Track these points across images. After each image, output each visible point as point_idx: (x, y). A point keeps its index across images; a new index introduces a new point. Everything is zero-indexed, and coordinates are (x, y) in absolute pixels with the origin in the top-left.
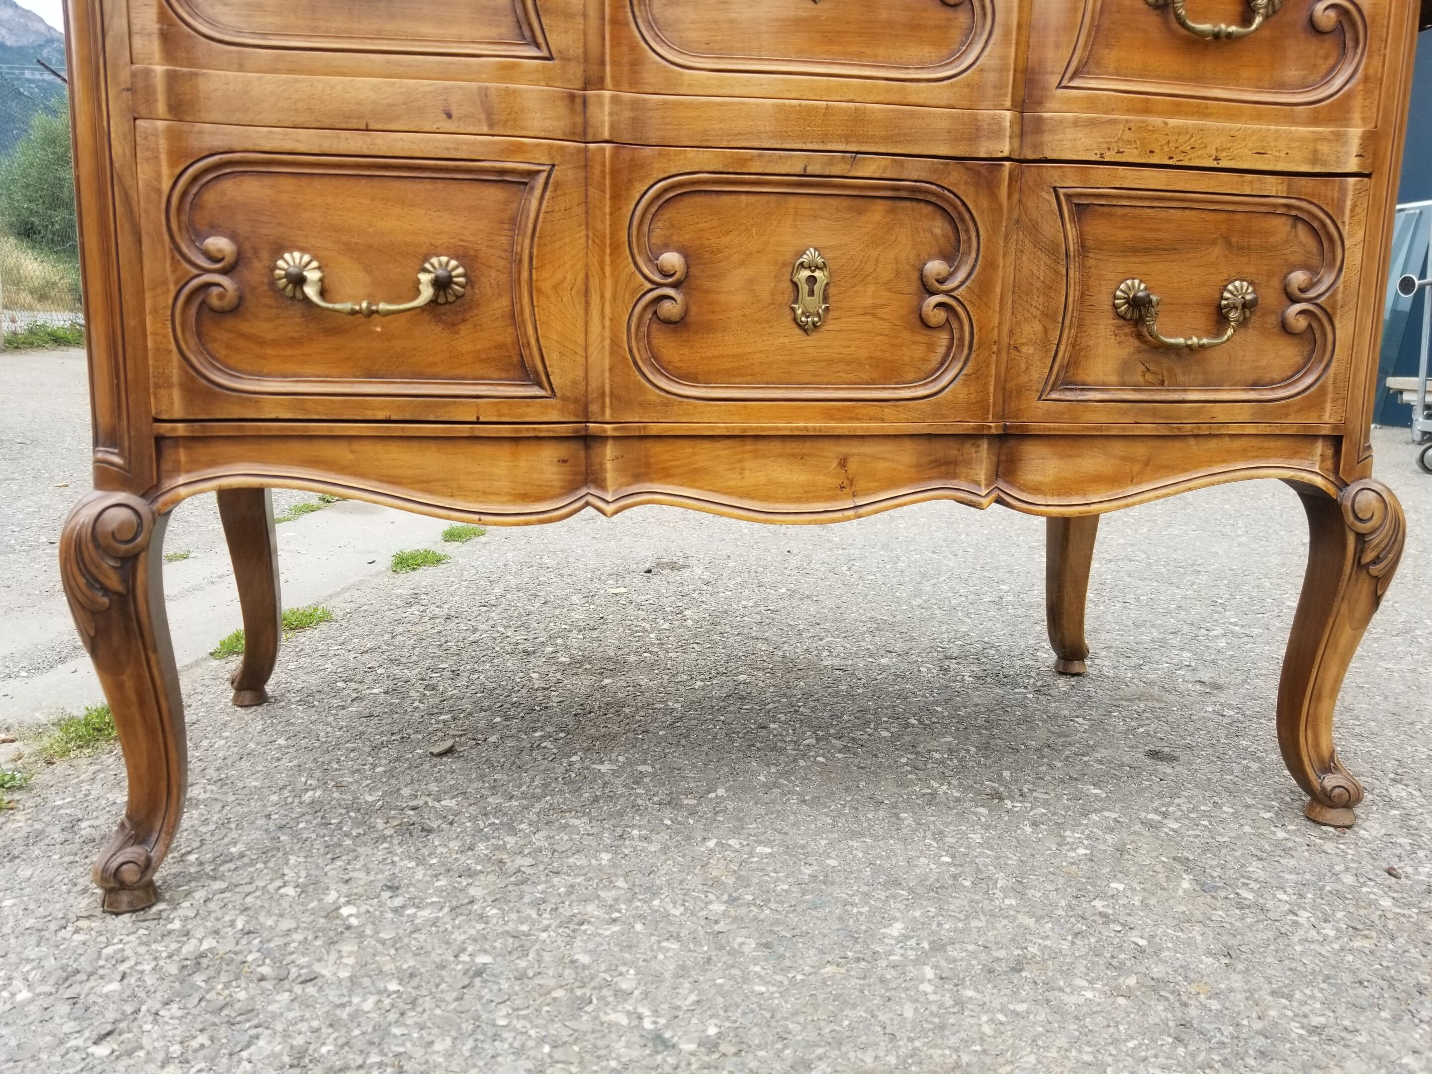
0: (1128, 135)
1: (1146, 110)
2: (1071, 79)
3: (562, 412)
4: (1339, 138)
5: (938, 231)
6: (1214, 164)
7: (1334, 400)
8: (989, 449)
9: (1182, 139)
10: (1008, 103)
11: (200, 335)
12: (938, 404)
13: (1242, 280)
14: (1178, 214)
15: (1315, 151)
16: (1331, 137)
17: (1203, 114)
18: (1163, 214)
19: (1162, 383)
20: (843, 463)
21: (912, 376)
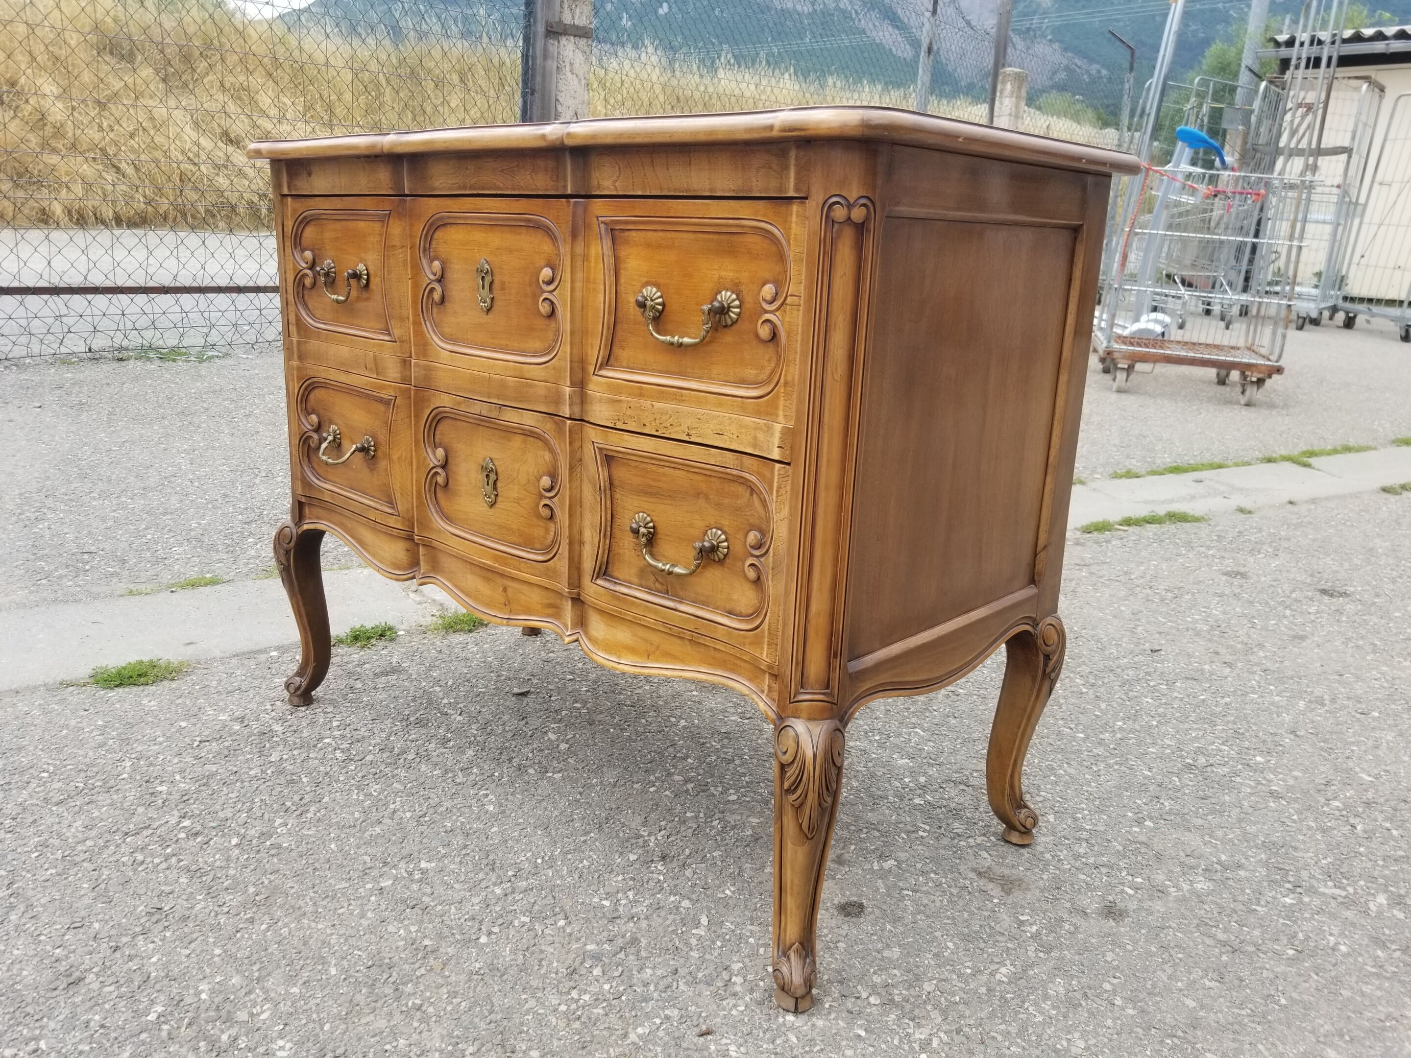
0: (629, 412)
1: (641, 395)
2: (600, 369)
3: (403, 524)
4: (769, 430)
5: (547, 458)
6: (687, 439)
7: (769, 644)
8: (572, 606)
9: (664, 418)
10: (568, 383)
11: (309, 457)
12: (547, 569)
13: (718, 529)
14: (671, 471)
15: (755, 438)
16: (764, 428)
17: (680, 400)
18: (661, 470)
19: (667, 592)
20: (505, 590)
21: (538, 546)
